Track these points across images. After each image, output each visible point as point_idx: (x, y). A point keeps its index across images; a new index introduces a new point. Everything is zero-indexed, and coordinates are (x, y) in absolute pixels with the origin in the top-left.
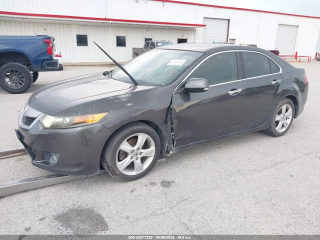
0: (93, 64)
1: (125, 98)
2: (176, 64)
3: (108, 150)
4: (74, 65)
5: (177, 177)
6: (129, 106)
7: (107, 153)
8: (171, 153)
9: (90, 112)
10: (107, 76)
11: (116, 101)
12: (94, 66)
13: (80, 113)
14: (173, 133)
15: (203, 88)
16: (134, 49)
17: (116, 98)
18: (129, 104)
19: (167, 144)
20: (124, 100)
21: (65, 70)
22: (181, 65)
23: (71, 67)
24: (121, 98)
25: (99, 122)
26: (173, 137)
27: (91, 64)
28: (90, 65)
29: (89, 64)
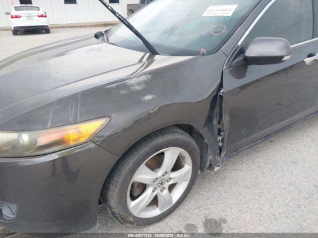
0: (84, 25)
1: (139, 84)
2: (220, 14)
3: (112, 187)
4: (63, 27)
5: (227, 209)
6: (149, 101)
7: (110, 193)
8: (216, 170)
9: (71, 119)
10: (101, 39)
11: (123, 92)
12: (85, 26)
13: (49, 124)
14: (220, 138)
15: (282, 57)
16: (128, 5)
17: (121, 85)
18: (148, 97)
19: (210, 157)
20: (138, 88)
21: (53, 33)
22: (230, 14)
23: (60, 29)
24: (132, 85)
25: (91, 140)
26: (220, 144)
27: (82, 25)
28: (81, 27)
29: (80, 25)
